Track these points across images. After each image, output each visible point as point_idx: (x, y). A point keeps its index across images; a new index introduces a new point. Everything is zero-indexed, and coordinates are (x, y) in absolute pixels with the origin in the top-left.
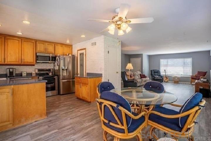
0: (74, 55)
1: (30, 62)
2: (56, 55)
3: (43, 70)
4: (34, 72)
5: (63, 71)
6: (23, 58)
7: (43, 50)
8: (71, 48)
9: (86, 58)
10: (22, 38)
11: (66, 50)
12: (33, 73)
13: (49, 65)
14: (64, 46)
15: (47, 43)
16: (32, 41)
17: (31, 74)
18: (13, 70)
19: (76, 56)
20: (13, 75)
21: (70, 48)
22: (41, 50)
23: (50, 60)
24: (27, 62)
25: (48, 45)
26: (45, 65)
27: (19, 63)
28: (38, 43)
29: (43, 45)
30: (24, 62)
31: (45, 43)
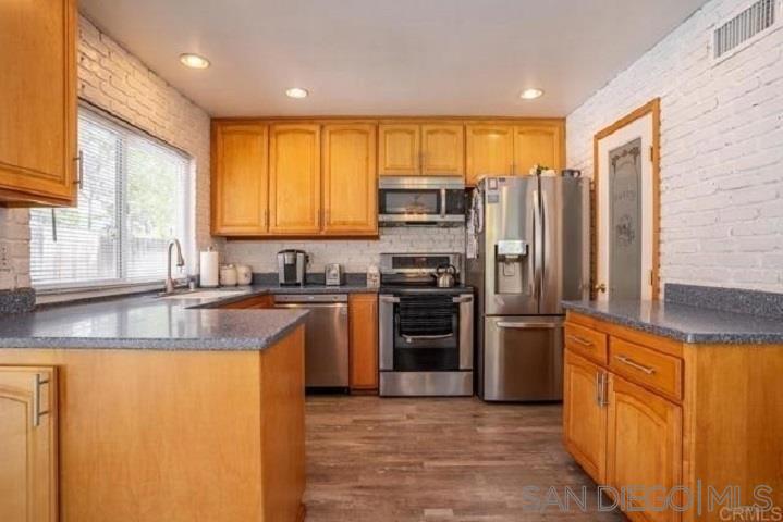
0: (572, 172)
1: (354, 224)
2: (471, 181)
3: (413, 259)
4: (373, 270)
5: (501, 264)
6: (326, 207)
7: (408, 164)
8: (556, 137)
9: (657, 170)
10: (325, 122)
11: (528, 151)
12: (371, 275)
13: (442, 238)
14: (516, 129)
15: (425, 128)
16: (359, 127)
17: (362, 278)
18: (295, 260)
19: (588, 173)
20: (296, 278)
21: (552, 134)
22: (399, 163)
23: (438, 212)
24: (344, 223)
25: (430, 136)
26: (425, 237)
27: (313, 229)
28: (386, 132)
29: (408, 136)
30: (329, 224)
31: (416, 128)
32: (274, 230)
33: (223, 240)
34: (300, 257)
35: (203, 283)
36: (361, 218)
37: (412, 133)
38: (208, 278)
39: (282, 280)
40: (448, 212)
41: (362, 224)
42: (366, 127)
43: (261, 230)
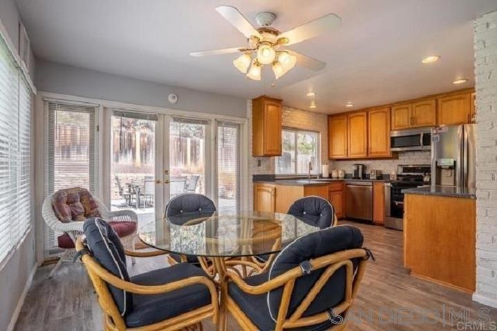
1: (381, 152)
3: (415, 168)
4: (394, 173)
10: (369, 110)
12: (392, 175)
15: (414, 105)
16: (383, 110)
17: (387, 176)
18: (358, 168)
20: (359, 176)
22: (401, 123)
23: (420, 145)
24: (377, 153)
27: (364, 155)
28: (395, 110)
29: (406, 110)
30: (371, 153)
31: (410, 106)
32: (350, 156)
33: (333, 161)
34: (360, 167)
35: (323, 176)
36: (384, 150)
37: (407, 108)
38: (325, 175)
39: (353, 176)
40: (424, 145)
41: (384, 152)
42: (386, 110)
43: (345, 157)
